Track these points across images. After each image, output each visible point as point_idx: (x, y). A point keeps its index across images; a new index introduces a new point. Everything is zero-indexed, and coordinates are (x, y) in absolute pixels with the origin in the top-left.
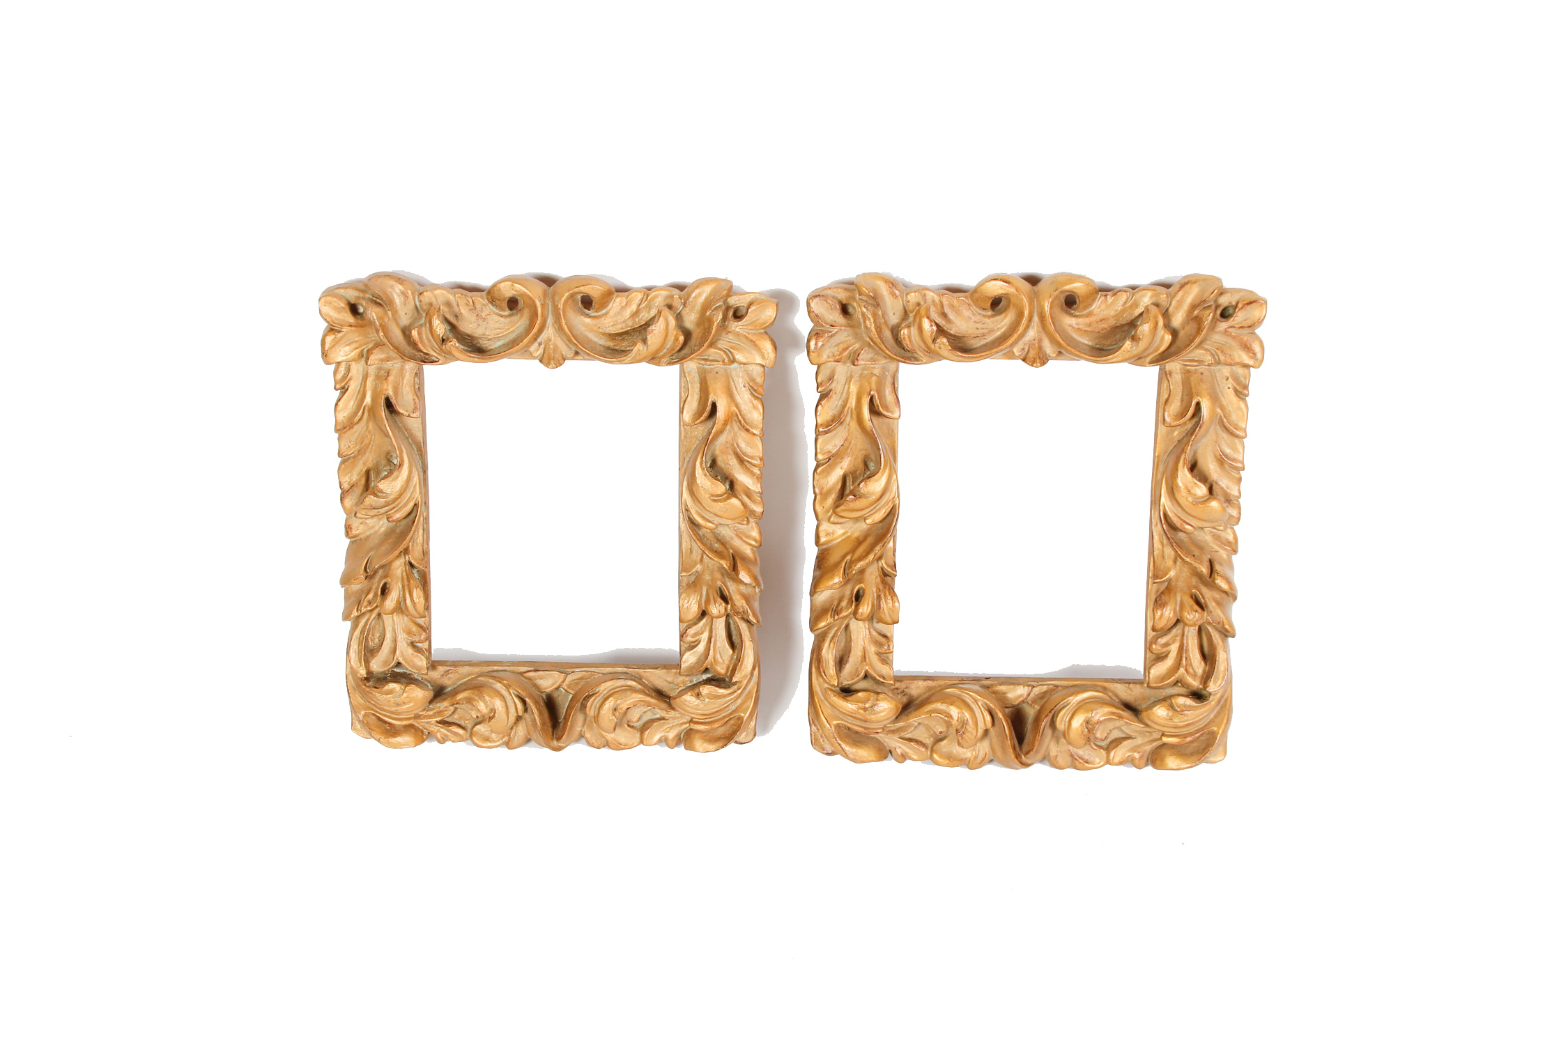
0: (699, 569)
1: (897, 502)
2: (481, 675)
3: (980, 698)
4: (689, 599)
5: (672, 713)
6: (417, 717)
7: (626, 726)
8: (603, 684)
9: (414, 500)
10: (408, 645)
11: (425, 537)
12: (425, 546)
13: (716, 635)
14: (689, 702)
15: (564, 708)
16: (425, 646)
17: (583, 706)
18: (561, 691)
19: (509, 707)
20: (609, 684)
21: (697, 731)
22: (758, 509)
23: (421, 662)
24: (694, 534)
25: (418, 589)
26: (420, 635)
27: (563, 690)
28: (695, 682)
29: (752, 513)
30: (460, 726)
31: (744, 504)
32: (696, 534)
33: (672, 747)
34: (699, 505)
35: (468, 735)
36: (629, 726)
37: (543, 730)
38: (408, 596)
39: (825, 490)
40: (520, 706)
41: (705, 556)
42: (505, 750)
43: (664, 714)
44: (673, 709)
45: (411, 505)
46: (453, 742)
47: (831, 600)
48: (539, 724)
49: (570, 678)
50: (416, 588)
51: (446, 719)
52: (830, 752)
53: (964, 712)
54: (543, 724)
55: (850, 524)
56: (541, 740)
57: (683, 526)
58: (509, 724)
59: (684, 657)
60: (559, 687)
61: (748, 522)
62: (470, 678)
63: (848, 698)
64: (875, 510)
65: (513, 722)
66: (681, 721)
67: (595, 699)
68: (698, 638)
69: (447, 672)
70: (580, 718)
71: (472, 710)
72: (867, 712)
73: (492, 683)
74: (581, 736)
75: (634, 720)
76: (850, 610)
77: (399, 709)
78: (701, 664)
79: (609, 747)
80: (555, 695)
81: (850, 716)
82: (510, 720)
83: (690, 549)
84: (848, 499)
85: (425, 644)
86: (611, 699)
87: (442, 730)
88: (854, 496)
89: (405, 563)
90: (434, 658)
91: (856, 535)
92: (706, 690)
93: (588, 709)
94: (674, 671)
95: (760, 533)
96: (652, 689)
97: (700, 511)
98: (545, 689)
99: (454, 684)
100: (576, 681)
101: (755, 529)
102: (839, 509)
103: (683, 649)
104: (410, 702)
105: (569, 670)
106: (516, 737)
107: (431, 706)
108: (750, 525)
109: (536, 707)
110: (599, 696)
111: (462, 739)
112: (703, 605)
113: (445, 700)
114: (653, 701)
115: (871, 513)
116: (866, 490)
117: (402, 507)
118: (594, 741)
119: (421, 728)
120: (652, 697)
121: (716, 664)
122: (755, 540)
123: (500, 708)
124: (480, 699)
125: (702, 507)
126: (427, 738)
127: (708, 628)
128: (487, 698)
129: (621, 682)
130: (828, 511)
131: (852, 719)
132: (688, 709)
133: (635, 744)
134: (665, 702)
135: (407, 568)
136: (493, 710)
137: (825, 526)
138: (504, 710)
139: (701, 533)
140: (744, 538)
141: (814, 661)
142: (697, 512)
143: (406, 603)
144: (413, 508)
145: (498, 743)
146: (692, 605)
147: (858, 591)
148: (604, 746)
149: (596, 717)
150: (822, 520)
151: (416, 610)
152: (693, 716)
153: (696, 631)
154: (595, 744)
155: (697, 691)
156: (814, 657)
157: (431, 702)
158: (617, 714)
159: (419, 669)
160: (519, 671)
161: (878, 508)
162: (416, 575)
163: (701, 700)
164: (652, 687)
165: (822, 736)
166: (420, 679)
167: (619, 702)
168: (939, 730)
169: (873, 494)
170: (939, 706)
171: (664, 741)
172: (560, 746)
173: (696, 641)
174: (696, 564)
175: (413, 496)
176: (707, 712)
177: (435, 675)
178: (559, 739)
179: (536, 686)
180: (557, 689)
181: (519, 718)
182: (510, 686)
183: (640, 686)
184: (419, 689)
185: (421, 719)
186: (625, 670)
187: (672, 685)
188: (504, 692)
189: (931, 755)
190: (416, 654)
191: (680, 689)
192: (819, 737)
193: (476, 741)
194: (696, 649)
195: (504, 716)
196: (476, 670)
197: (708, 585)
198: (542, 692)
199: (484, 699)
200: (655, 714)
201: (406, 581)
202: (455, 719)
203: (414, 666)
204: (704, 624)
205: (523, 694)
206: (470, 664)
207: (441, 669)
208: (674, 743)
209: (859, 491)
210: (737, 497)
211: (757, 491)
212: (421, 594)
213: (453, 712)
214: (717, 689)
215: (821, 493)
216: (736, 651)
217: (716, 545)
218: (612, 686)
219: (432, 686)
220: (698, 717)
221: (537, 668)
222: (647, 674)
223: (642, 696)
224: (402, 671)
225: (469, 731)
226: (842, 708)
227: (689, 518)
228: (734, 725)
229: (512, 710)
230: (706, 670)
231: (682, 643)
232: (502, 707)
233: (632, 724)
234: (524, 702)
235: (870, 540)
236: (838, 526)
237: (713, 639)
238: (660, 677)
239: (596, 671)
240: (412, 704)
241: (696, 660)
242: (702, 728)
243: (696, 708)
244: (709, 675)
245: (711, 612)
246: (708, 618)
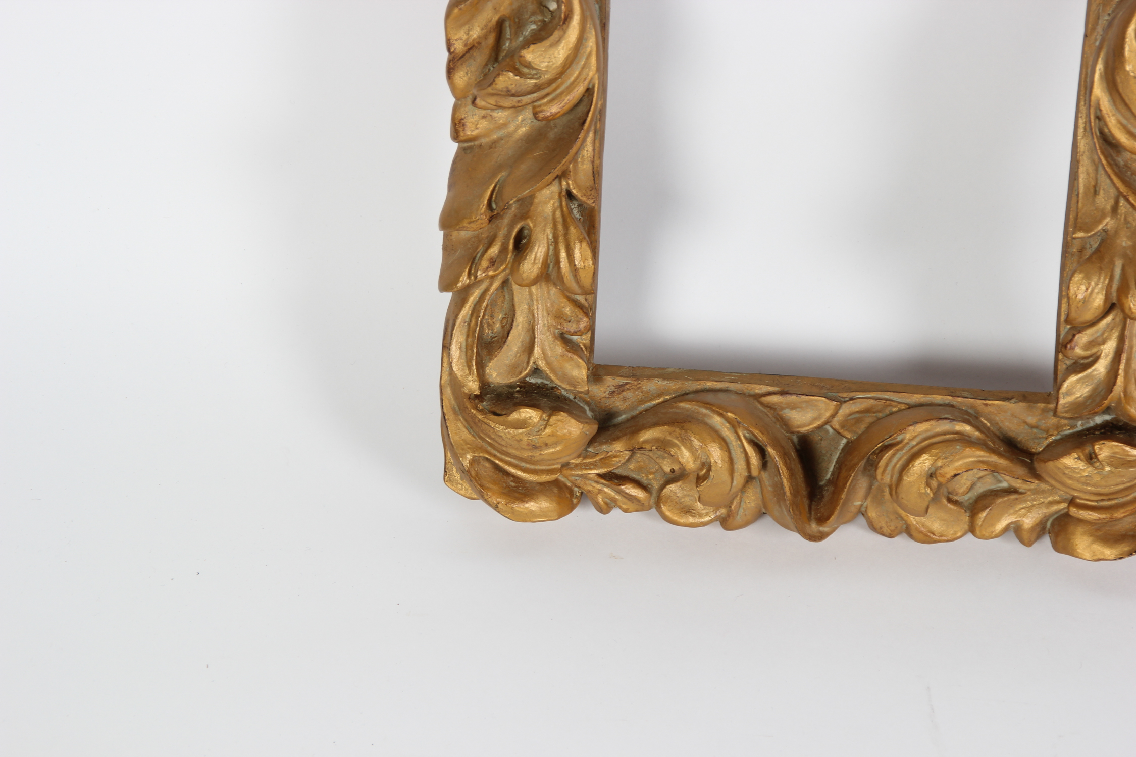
0: (1109, 227)
2: (683, 396)
4: (1089, 284)
5: (1035, 484)
6: (566, 465)
7: (945, 501)
8: (911, 428)
9: (586, 82)
10: (555, 337)
11: (597, 144)
12: (597, 162)
13: (1131, 347)
14: (1073, 470)
15: (830, 461)
16: (582, 340)
17: (872, 465)
18: (827, 431)
19: (735, 460)
20: (922, 428)
21: (1080, 521)
23: (579, 371)
24: (1109, 164)
25: (584, 245)
26: (578, 322)
27: (831, 430)
28: (1079, 428)
30: (638, 484)
32: (1113, 164)
33: (1028, 543)
34: (1124, 110)
35: (652, 501)
36: (950, 500)
37: (794, 504)
38: (563, 254)
40: (755, 459)
41: (1122, 202)
42: (716, 530)
43: (1017, 484)
44: (1038, 477)
45: (580, 90)
46: (625, 511)
48: (788, 493)
49: (846, 409)
50: (581, 242)
51: (616, 471)
54: (795, 493)
56: (789, 520)
57: (1082, 145)
58: (734, 490)
59: (1066, 385)
60: (826, 423)
62: (661, 400)
65: (740, 486)
66: (1050, 499)
67: (894, 455)
68: (1094, 350)
69: (621, 388)
70: (862, 484)
71: (664, 458)
73: (705, 415)
74: (862, 512)
75: (961, 491)
77: (536, 454)
78: (1098, 399)
79: (911, 536)
80: (816, 437)
82: (735, 483)
83: (1095, 186)
85: (584, 337)
86: (925, 457)
87: (606, 490)
89: (560, 193)
90: (598, 359)
92: (1105, 450)
93: (879, 471)
94: (1042, 405)
96: (998, 437)
97: (1125, 122)
98: (800, 427)
99: (632, 408)
100: (857, 416)
103: (1062, 367)
104: (556, 444)
105: (845, 395)
106: (741, 511)
107: (590, 449)
109: (785, 464)
110: (902, 449)
111: (640, 506)
112: (1114, 294)
113: (617, 439)
114: (1002, 462)
117: (562, 93)
118: (883, 524)
119: (569, 484)
120: (1000, 455)
121: (1128, 403)
123: (719, 462)
124: (683, 441)
125: (1128, 114)
126: (578, 503)
127: (1115, 334)
128: (696, 443)
129: (944, 426)
132: (1069, 482)
133: (959, 534)
134: (1023, 463)
135: (564, 203)
136: (707, 466)
138: (726, 465)
139: (1121, 161)
142: (1119, 122)
143: (559, 268)
144: (583, 96)
145: (707, 519)
146: (1094, 295)
148: (900, 533)
149: (895, 487)
151: (578, 281)
152: (1076, 494)
153: (1091, 338)
154: (885, 530)
155: (1088, 449)
157: (592, 441)
158: (934, 483)
159: (573, 383)
160: (752, 392)
162: (576, 213)
163: (1096, 468)
164: (998, 433)
166: (571, 397)
167: (939, 463)
171: (1016, 530)
172: (821, 532)
173: (1091, 356)
174: (1104, 216)
175: (583, 76)
176: (1106, 490)
177: (599, 391)
178: (821, 520)
179: (785, 423)
180: (820, 428)
181: (750, 479)
182: (739, 423)
183: (977, 434)
184: (573, 421)
185: (571, 469)
186: (948, 399)
187: (1035, 430)
188: (727, 432)
190: (569, 355)
191: (1050, 439)
193: (668, 513)
194: (1089, 371)
195: (725, 477)
196: (674, 386)
197: (1125, 256)
198: (793, 433)
199: (692, 445)
200: (1000, 482)
201: (560, 227)
202: (631, 470)
203: (565, 377)
204: (1108, 325)
205: (762, 438)
206: (662, 373)
207: (611, 382)
208: (1034, 536)
212: (589, 253)
213: (628, 460)
214: (1128, 448)
218: (927, 431)
219: (592, 410)
220: (1087, 497)
221: (786, 389)
222: (990, 409)
223: (981, 453)
224: (539, 381)
225: (655, 494)
227: (1102, 133)
229: (740, 465)
230: (1108, 410)
231: (1061, 356)
232: (723, 460)
233: (956, 498)
234: (761, 451)
237: (1124, 357)
238: (1013, 416)
239: (895, 399)
240: (558, 448)
241: (1088, 391)
242: (1091, 515)
243: (1083, 480)
244: (1112, 419)
245: (1127, 306)
246: (1116, 315)
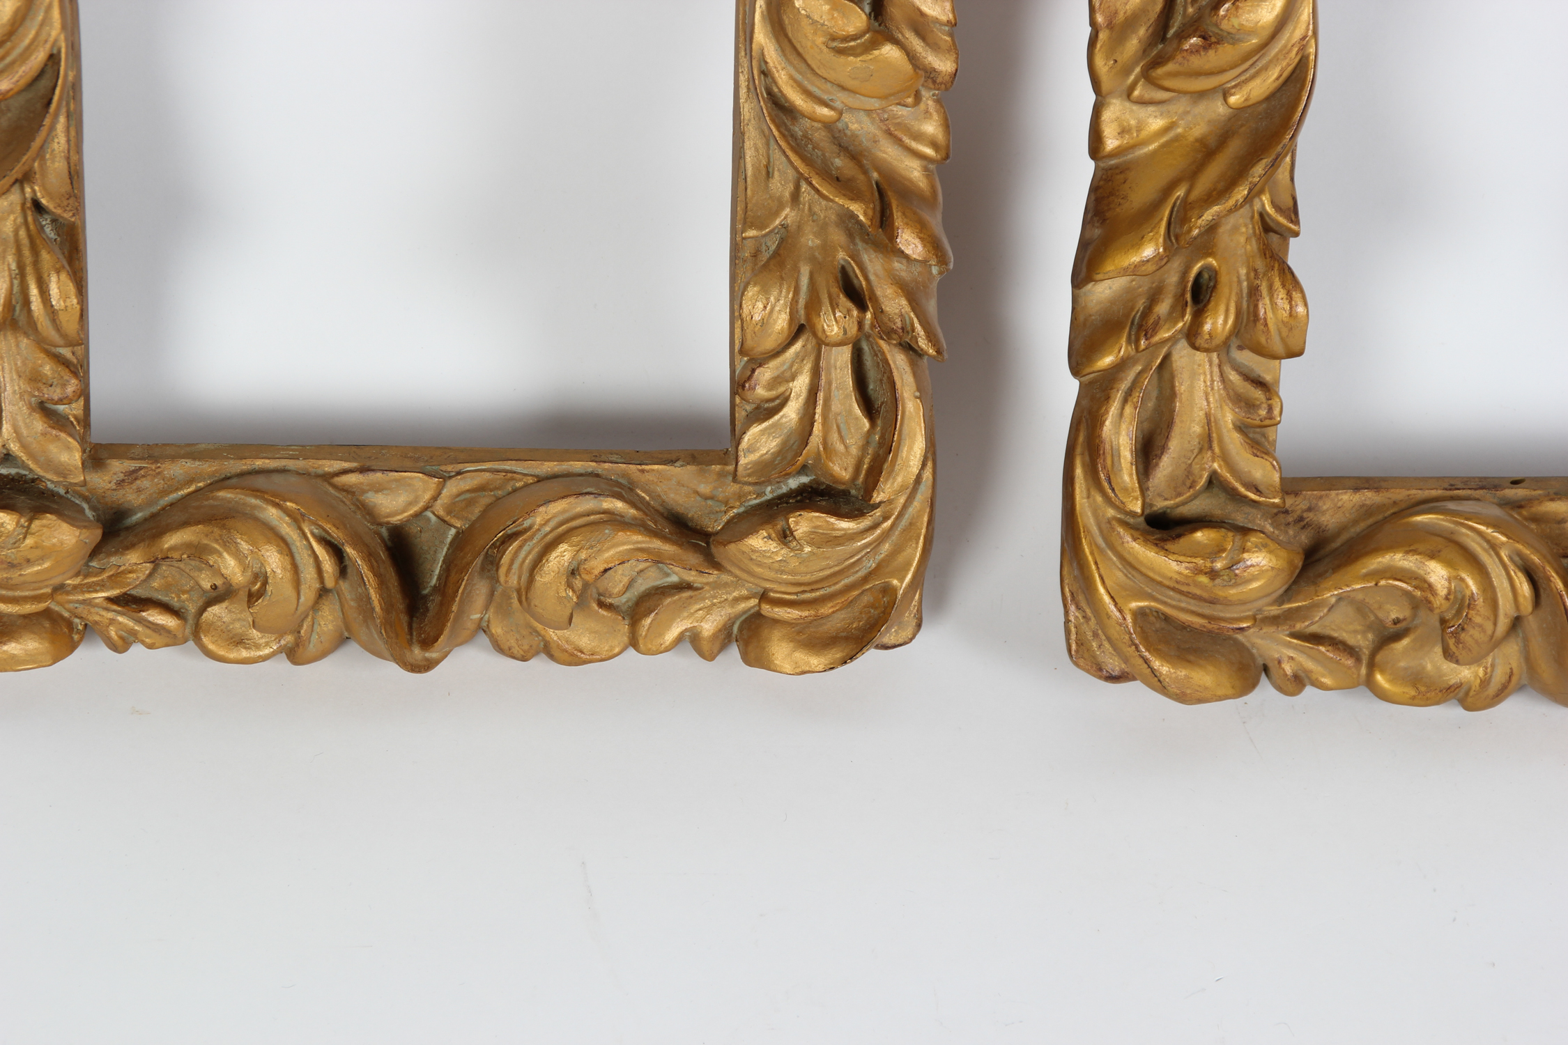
0: (789, 221)
1: (1312, 50)
2: (223, 482)
3: (1504, 539)
4: (768, 299)
5: (714, 576)
6: (59, 588)
7: (595, 606)
8: (542, 509)
9: (48, 46)
10: (32, 409)
11: (73, 133)
12: (74, 158)
13: (829, 383)
14: (763, 553)
15: (434, 560)
16: (73, 410)
17: (491, 563)
18: (429, 520)
19: (301, 567)
20: (557, 508)
21: (776, 622)
22: (943, 65)
23: (69, 455)
24: (783, 136)
25: (63, 276)
26: (64, 386)
27: (433, 518)
28: (769, 496)
29: (930, 75)
30: (167, 608)
31: (911, 56)
32: (789, 135)
33: (709, 657)
34: (796, 61)
35: (188, 631)
36: (601, 604)
37: (388, 624)
38: (34, 291)
39: (1121, 16)
40: (328, 565)
41: (804, 187)
42: (282, 665)
43: (691, 577)
44: (717, 566)
45: (39, 57)
46: (150, 647)
47: (1128, 297)
48: (378, 609)
49: (452, 488)
50: (58, 272)
51: (134, 592)
52: (1116, 673)
53: (1464, 575)
54: (388, 607)
55: (1181, 105)
56: (381, 645)
57: (747, 110)
58: (301, 609)
59: (746, 438)
60: (426, 508)
61: (918, 98)
62: (192, 488)
63: (1169, 546)
64: (1252, 71)
65: (310, 603)
66: (736, 594)
67: (520, 547)
68: (781, 389)
69: (133, 475)
70: (481, 589)
71: (200, 570)
72: (1218, 581)
73: (255, 507)
74: (482, 628)
75: (616, 591)
76: (1180, 324)
77: (14, 575)
78: (789, 456)
79: (551, 657)
80: (414, 529)
81: (1173, 589)
82: (302, 599)
83: (767, 167)
84: (1186, 46)
85: (74, 405)
86: (563, 547)
87: (120, 619)
88: (1204, 38)
89: (23, 205)
90: (96, 436)
91: (1198, 131)
92: (803, 523)
93: (502, 571)
94: (717, 468)
95: (946, 126)
96: (662, 515)
97: (798, 77)
98: (389, 515)
99: (150, 503)
100: (468, 496)
101: (935, 116)
102: (1160, 71)
103: (740, 415)
104: (42, 559)
105: (449, 468)
106: (315, 637)
107: (94, 564)
108: (922, 106)
109: (372, 568)
110: (531, 538)
111: (171, 639)
112: (802, 312)
113: (131, 546)
114: (668, 548)
115: (1243, 78)
116: (1235, 22)
117: (13, 63)
118: (513, 643)
119: (66, 614)
120: (664, 538)
121: (829, 458)
122: (934, 145)
123: (279, 571)
124: (225, 545)
125: (803, 67)
126: (81, 640)
127: (808, 366)
128: (245, 546)
129: (588, 504)
130: (1127, 71)
131: (1177, 596)
132: (758, 570)
133: (617, 650)
134: (696, 548)
135: (30, 219)
136: (262, 578)
137: (1114, 111)
138: (289, 575)
139: (798, 131)
140: (907, 140)
141: (1079, 450)
142: (791, 77)
143: (29, 311)
144: (46, 65)
145: (267, 651)
146: (775, 315)
147: (1199, 275)
148: (536, 653)
149: (525, 592)
150: (1110, 93)
151: (58, 328)
152: (768, 585)
153: (776, 373)
154: (516, 650)
155: (780, 524)
156: (1081, 439)
157: (95, 552)
158: (578, 583)
159: (62, 471)
160: (320, 471)
161: (1260, 65)
162: (49, 231)
163: (792, 550)
164: (660, 509)
165: (1095, 635)
166: (62, 491)
167: (583, 555)
168: (1393, 616)
169: (1252, 32)
170: (1399, 559)
171: (692, 639)
172: (427, 660)
173: (777, 397)
174: (781, 207)
175: (43, 36)
176: (807, 578)
177: (102, 481)
178: (427, 643)
179: (368, 512)
180: (417, 515)
181: (323, 592)
182: (303, 515)
183: (633, 511)
184: (65, 526)
185: (68, 593)
186: (591, 466)
187: (710, 502)
188: (287, 529)
189: (1370, 675)
190: (54, 432)
191: (731, 513)
192: (1089, 634)
193: (211, 647)
194: (776, 417)
195: (289, 591)
196: (209, 468)
197: (812, 259)
198: (381, 524)
199: (238, 550)
200: (668, 575)
201: (27, 252)
202: (155, 588)
203: (49, 464)
204: (797, 354)
205: (336, 534)
206: (191, 451)
207: (118, 467)
208: (717, 645)
209: (1217, 25)
210: (896, 42)
211: (944, 18)
212: (71, 288)
213: (150, 575)
214: (833, 520)
215: (1110, 26)
216: (879, 422)
217: (838, 162)
218: (564, 511)
219: (93, 508)
220: (783, 589)
221: (368, 464)
222: (648, 476)
223: (640, 538)
224: (13, 471)
225: (191, 621)
226: (1152, 569)
227: (770, 93)
228: (872, 606)
229: (309, 574)
230: (804, 469)
231: (738, 400)
232: (284, 569)
233: (609, 601)
234: (337, 552)
235: (1235, 147)
236: (1151, 109)
237: (821, 395)
238: (679, 483)
239: (519, 470)
240: (46, 565)
241: (777, 445)
242: (789, 613)
243: (776, 565)
244: (811, 482)
245: (819, 327)
246: (807, 340)
